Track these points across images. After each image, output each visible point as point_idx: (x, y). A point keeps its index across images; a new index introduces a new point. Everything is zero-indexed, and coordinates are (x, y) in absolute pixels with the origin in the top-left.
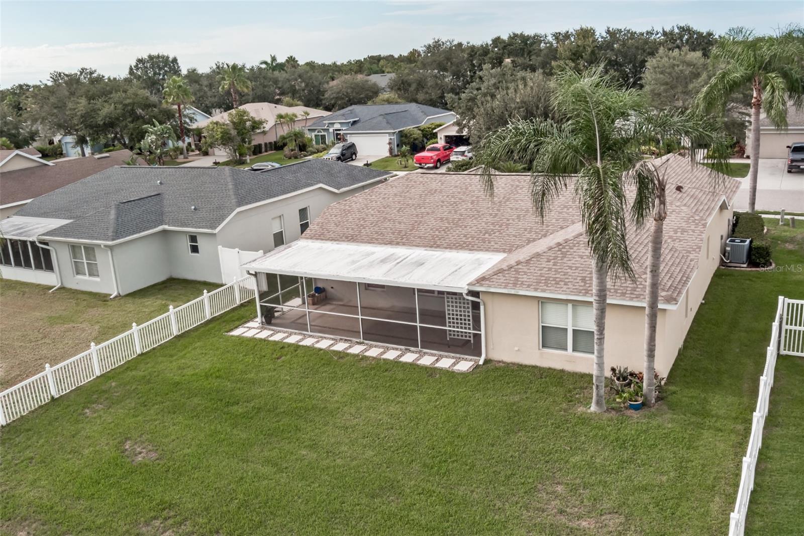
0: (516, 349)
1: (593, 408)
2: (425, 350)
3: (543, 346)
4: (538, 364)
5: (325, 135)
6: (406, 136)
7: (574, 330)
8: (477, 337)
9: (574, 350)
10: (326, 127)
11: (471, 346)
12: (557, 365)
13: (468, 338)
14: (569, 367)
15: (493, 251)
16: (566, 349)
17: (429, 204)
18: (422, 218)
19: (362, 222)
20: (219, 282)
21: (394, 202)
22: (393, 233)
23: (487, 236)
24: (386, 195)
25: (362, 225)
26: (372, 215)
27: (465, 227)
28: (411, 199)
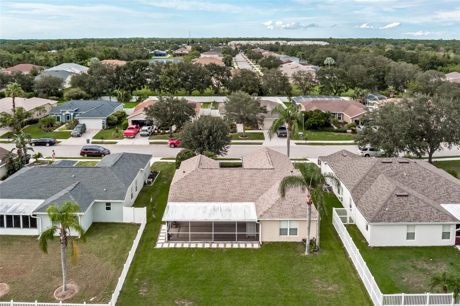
0: (272, 237)
1: (306, 253)
2: (238, 242)
3: (280, 235)
4: (278, 241)
5: (59, 117)
6: (110, 119)
7: (290, 229)
8: (258, 235)
9: (290, 235)
10: (61, 113)
11: (256, 238)
12: (284, 240)
13: (255, 236)
14: (288, 241)
15: (248, 201)
16: (287, 235)
17: (213, 183)
18: (214, 189)
19: (190, 192)
20: (121, 222)
21: (198, 182)
22: (206, 197)
23: (242, 195)
24: (193, 179)
25: (191, 194)
26: (193, 189)
27: (233, 192)
28: (204, 181)
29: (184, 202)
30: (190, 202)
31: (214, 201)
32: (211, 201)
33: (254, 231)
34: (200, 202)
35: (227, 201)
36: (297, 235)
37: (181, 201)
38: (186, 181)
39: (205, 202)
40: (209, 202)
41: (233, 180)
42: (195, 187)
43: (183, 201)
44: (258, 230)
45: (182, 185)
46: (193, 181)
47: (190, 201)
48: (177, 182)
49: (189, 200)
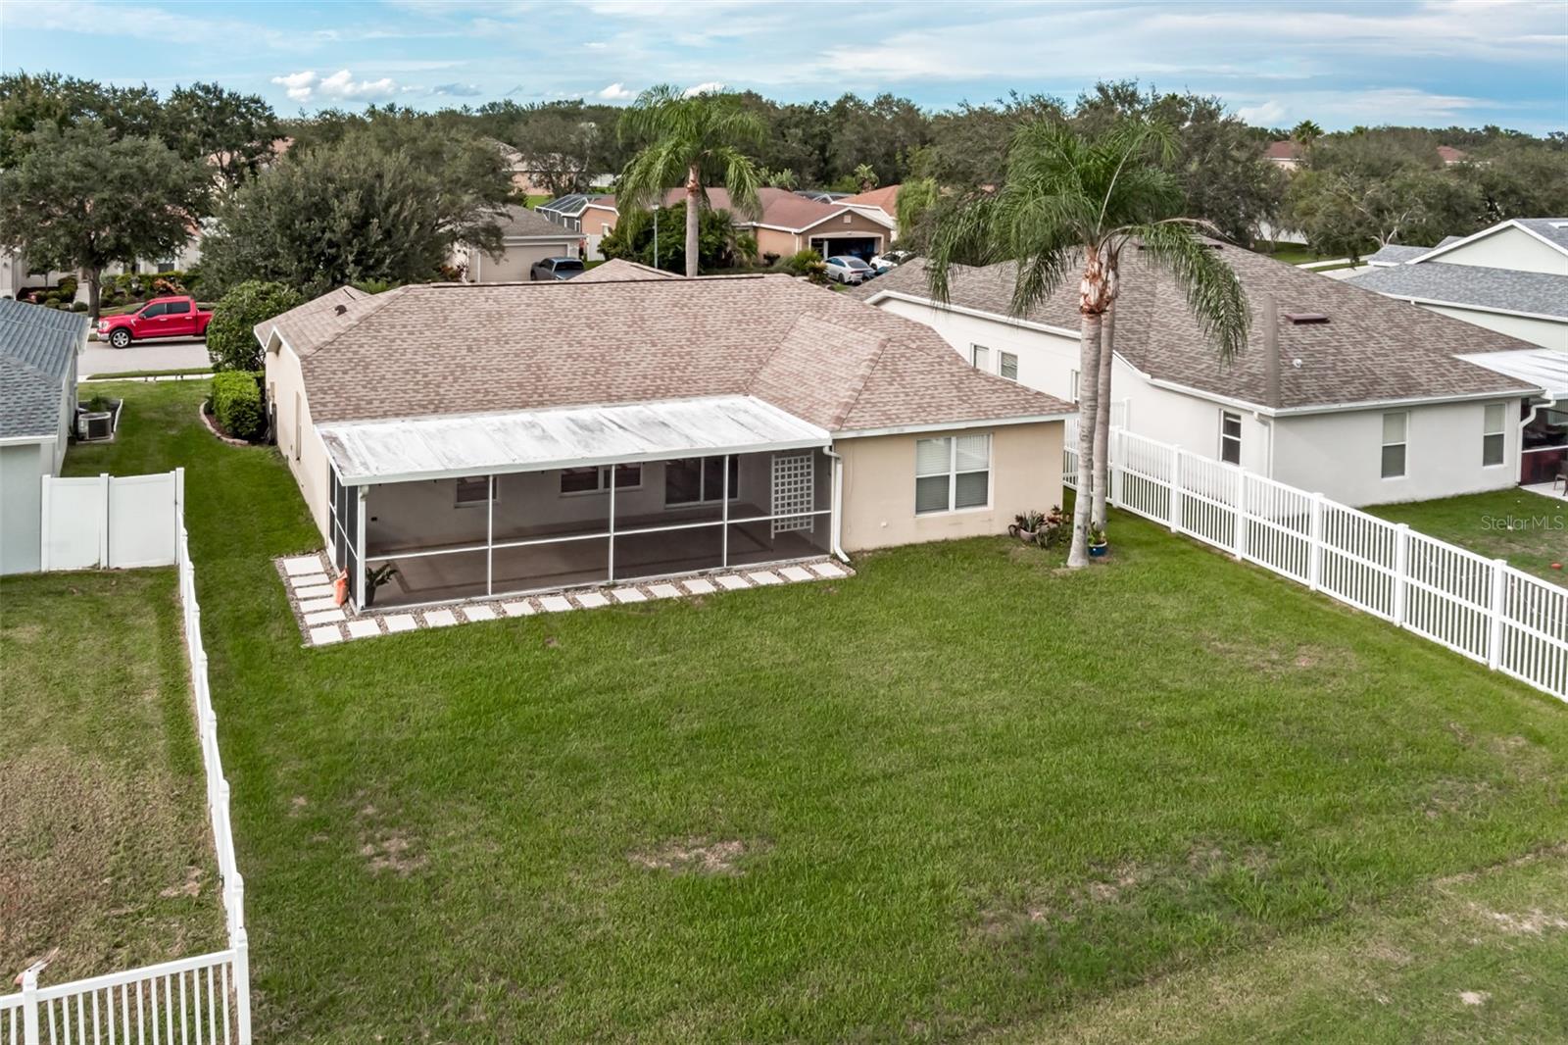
0: (884, 524)
3: (918, 511)
4: (913, 541)
7: (958, 475)
8: (823, 522)
9: (957, 507)
11: (809, 541)
12: (937, 535)
13: (805, 527)
14: (953, 534)
16: (946, 507)
17: (515, 335)
18: (531, 358)
19: (419, 377)
20: (32, 569)
21: (442, 337)
22: (510, 388)
23: (678, 373)
24: (410, 328)
25: (427, 384)
26: (426, 363)
27: (628, 364)
28: (468, 330)
29: (406, 415)
30: (435, 416)
31: (555, 403)
32: (541, 404)
33: (805, 506)
34: (487, 410)
35: (620, 398)
36: (984, 503)
37: (385, 415)
38: (375, 337)
39: (511, 408)
40: (533, 407)
41: (603, 322)
42: (433, 356)
43: (397, 415)
44: (823, 498)
45: (362, 351)
46: (411, 333)
47: (435, 411)
48: (331, 343)
49: (425, 407)
